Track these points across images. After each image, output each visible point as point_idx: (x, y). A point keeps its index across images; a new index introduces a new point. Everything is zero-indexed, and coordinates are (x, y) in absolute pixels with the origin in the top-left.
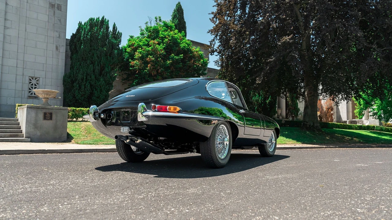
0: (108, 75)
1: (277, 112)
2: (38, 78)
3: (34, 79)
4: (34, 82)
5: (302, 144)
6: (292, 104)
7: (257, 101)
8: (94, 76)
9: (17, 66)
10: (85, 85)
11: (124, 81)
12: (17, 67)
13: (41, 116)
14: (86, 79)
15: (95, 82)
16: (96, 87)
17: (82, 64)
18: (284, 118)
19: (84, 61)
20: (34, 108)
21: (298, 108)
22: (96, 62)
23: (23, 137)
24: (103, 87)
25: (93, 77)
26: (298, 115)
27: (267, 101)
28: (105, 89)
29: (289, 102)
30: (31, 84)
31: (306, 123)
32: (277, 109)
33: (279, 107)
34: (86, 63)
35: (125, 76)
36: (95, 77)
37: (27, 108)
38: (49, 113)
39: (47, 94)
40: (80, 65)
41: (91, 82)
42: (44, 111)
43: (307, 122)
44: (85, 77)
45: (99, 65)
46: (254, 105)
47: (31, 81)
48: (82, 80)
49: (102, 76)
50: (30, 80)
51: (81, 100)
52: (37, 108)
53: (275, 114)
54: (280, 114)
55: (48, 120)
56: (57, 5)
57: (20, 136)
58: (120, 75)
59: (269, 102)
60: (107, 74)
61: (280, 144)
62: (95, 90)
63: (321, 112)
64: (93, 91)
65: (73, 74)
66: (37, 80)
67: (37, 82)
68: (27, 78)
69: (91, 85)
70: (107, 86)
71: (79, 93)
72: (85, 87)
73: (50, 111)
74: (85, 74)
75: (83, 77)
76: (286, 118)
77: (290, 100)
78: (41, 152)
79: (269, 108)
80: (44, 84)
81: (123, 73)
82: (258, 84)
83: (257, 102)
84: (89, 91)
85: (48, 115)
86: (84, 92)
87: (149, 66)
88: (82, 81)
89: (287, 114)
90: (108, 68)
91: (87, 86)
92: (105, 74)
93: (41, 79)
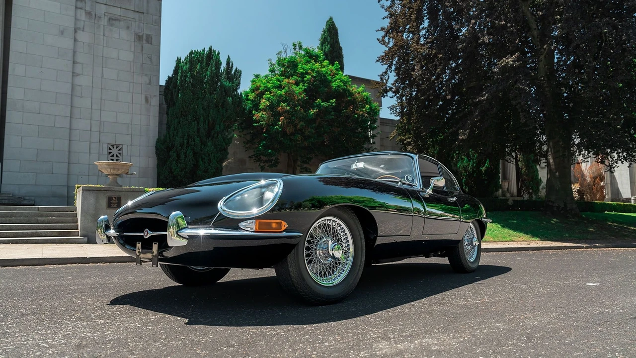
0: (220, 135)
1: (501, 187)
2: (121, 146)
3: (115, 147)
4: (115, 151)
5: (542, 241)
6: (528, 171)
7: (465, 168)
8: (199, 139)
9: (91, 129)
10: (186, 153)
11: (247, 146)
12: (91, 131)
13: (104, 202)
14: (188, 143)
15: (201, 148)
16: (203, 156)
17: (181, 122)
18: (515, 196)
19: (183, 117)
20: (93, 190)
21: (538, 178)
22: (202, 118)
23: (78, 236)
24: (213, 155)
25: (197, 140)
26: (539, 191)
27: (483, 169)
28: (216, 158)
29: (522, 169)
30: (111, 154)
31: (550, 204)
32: (500, 180)
33: (505, 178)
34: (187, 120)
35: (249, 137)
36: (201, 141)
37: (83, 190)
38: (115, 198)
40: (179, 123)
41: (195, 148)
42: (109, 194)
43: (553, 203)
44: (185, 142)
45: (207, 122)
46: (460, 175)
47: (111, 151)
48: (182, 145)
49: (210, 138)
50: (110, 149)
51: (181, 177)
52: (97, 190)
53: (497, 190)
54: (506, 190)
55: (114, 208)
56: (147, 37)
57: (74, 234)
58: (241, 136)
59: (485, 170)
60: (218, 135)
61: (502, 241)
62: (200, 159)
63: (581, 185)
64: (197, 161)
65: (170, 138)
66: (119, 148)
67: (119, 152)
68: (106, 147)
69: (195, 154)
70: (219, 152)
71: (178, 166)
72: (186, 157)
73: (117, 195)
74: (186, 137)
75: (183, 142)
76: (518, 196)
77: (523, 164)
78: (79, 261)
79: (486, 180)
80: (129, 154)
81: (245, 132)
82: (462, 140)
83: (466, 171)
84: (192, 162)
85: (114, 201)
86: (184, 164)
87: (281, 119)
88: (182, 147)
89: (519, 190)
90: (220, 125)
91: (189, 154)
92: (216, 135)
93: (125, 148)
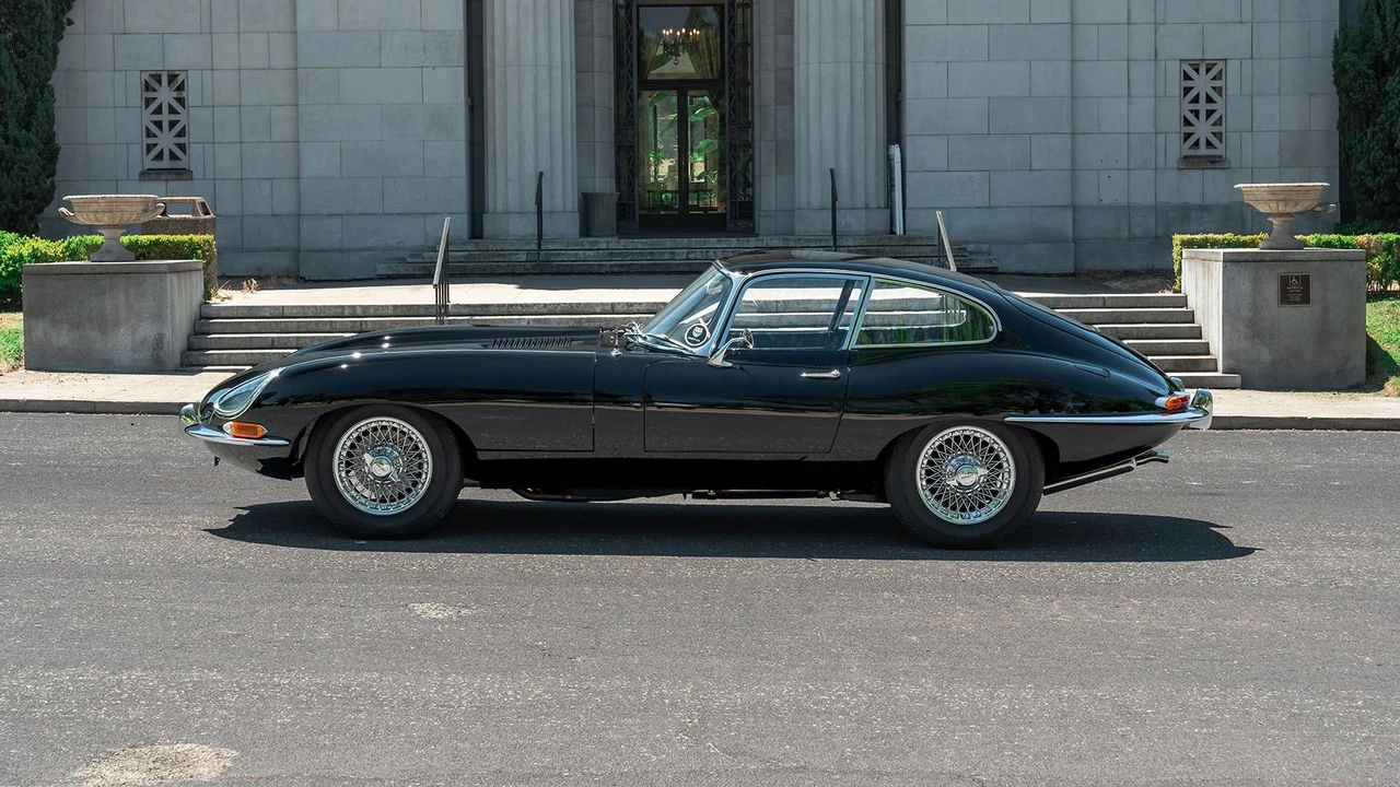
2: (1221, 65)
3: (1203, 69)
4: (1202, 84)
9: (1129, 18)
12: (1129, 23)
13: (1271, 290)
20: (1246, 261)
23: (1216, 370)
30: (1192, 95)
37: (1224, 261)
38: (1297, 278)
39: (1286, 201)
42: (1282, 270)
47: (1189, 84)
50: (1187, 77)
52: (1255, 261)
55: (1296, 303)
57: (1207, 367)
66: (1214, 71)
67: (1217, 84)
68: (1174, 72)
73: (1301, 270)
80: (1247, 90)
85: (1295, 286)
93: (1233, 66)
